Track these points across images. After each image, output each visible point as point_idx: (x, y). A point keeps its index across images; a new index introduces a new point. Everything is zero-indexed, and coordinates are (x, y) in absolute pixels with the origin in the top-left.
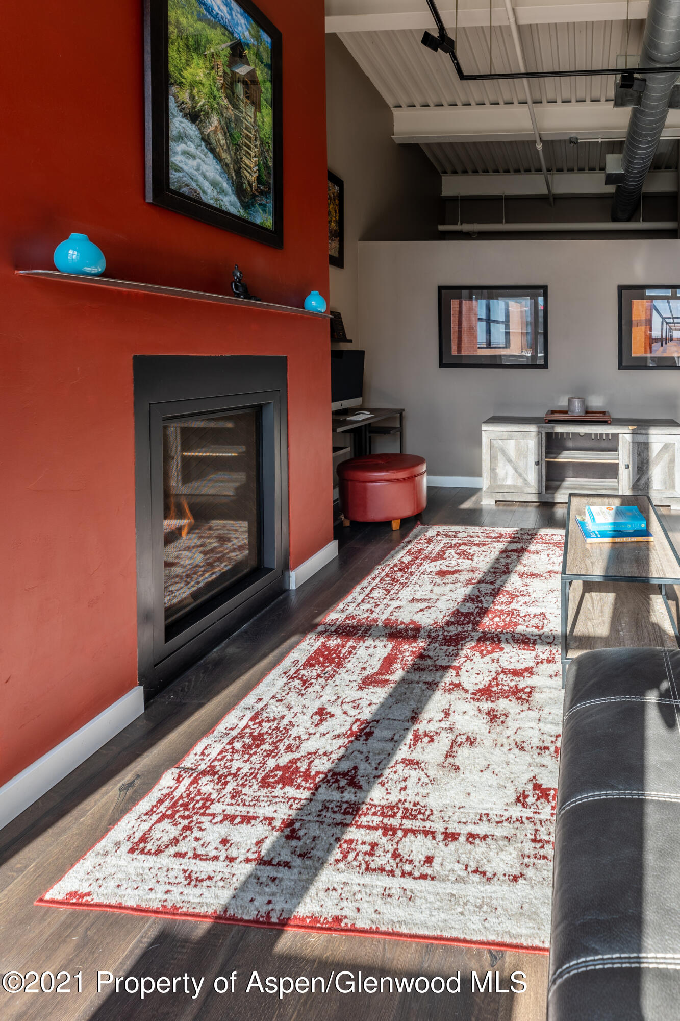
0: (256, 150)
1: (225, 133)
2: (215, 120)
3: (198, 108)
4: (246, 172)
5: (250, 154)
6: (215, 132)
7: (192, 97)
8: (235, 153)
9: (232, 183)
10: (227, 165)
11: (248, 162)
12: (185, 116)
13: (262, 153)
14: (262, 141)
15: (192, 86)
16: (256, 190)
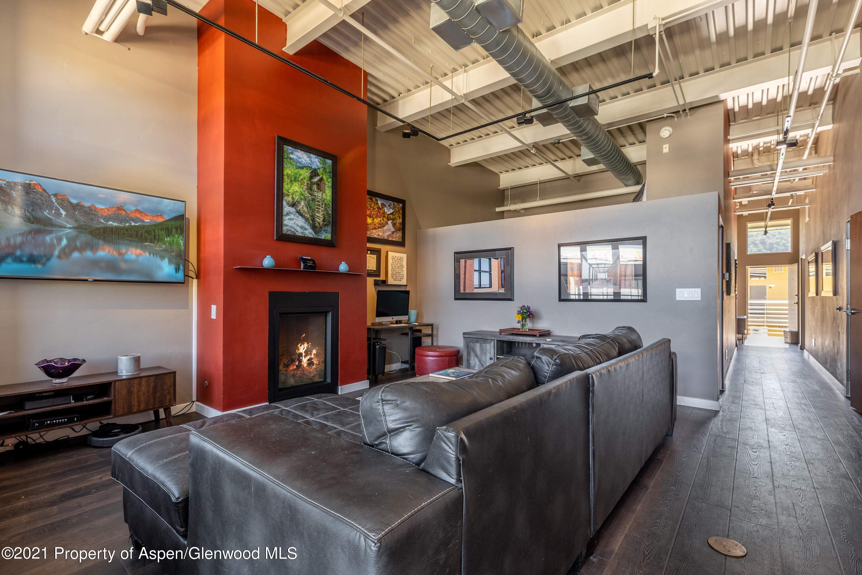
0: (322, 209)
1: (307, 207)
2: (302, 203)
3: (295, 201)
4: (317, 219)
5: (319, 211)
6: (303, 208)
7: (293, 198)
8: (312, 213)
9: (310, 225)
10: (308, 219)
11: (318, 215)
12: (290, 206)
13: (326, 209)
14: (326, 204)
15: (293, 194)
16: (322, 225)
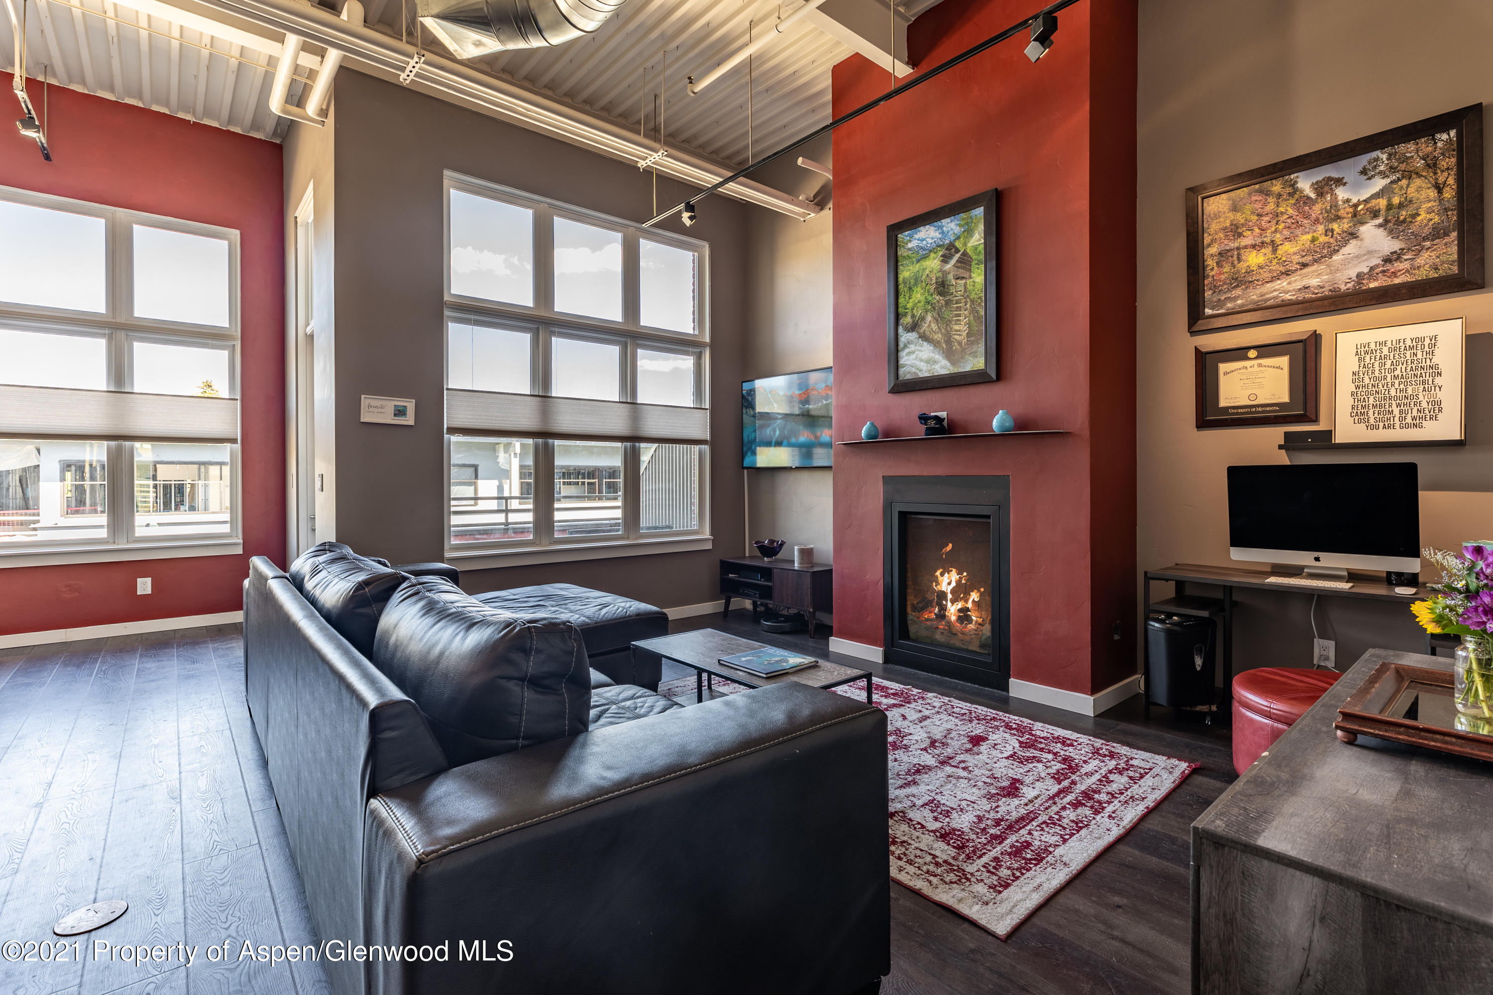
0: (966, 312)
1: (937, 320)
2: (929, 318)
3: (917, 319)
4: (956, 337)
5: (959, 320)
6: (929, 325)
7: (913, 316)
8: (946, 329)
9: (943, 352)
10: (939, 342)
11: (956, 327)
12: (909, 331)
13: (974, 311)
14: (972, 301)
15: (913, 309)
16: (967, 344)
